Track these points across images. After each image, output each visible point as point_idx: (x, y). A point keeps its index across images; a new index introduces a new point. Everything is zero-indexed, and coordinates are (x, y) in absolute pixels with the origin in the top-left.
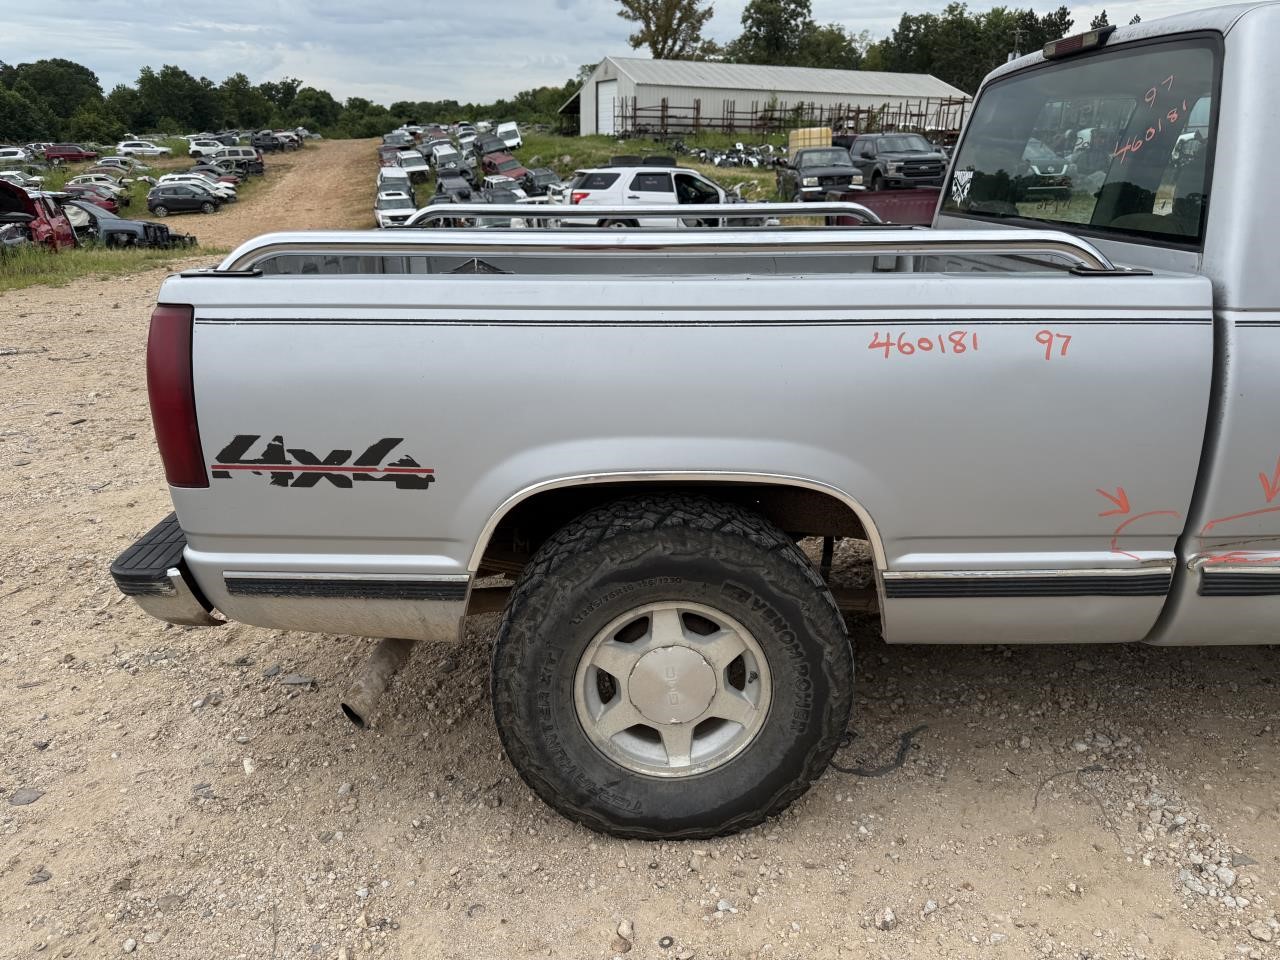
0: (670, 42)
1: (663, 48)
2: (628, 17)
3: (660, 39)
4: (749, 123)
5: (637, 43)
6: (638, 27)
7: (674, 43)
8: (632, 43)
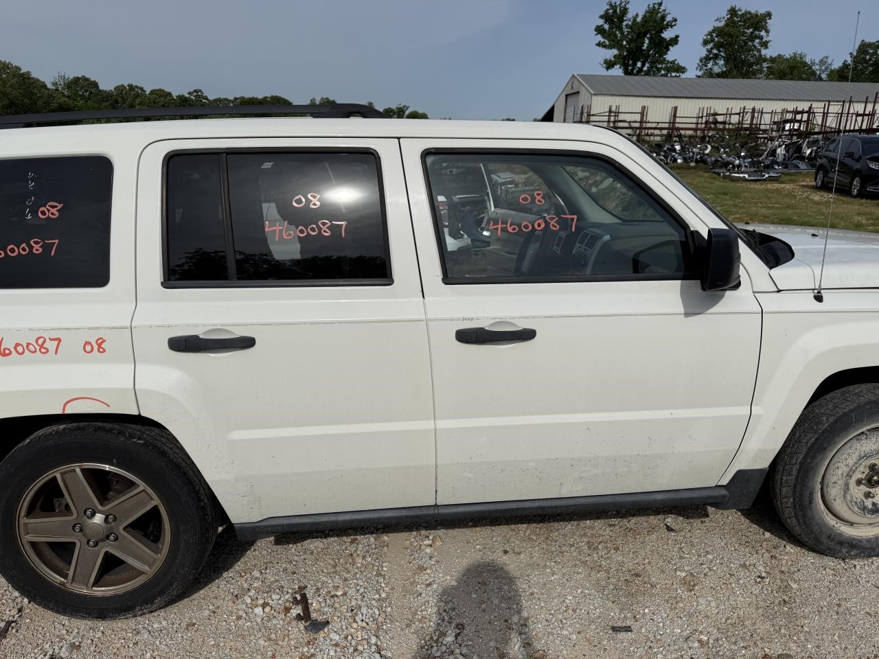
0: (639, 64)
1: (633, 70)
2: (604, 46)
3: (631, 62)
4: (694, 126)
5: (609, 65)
6: (611, 53)
7: (643, 65)
8: (604, 65)
